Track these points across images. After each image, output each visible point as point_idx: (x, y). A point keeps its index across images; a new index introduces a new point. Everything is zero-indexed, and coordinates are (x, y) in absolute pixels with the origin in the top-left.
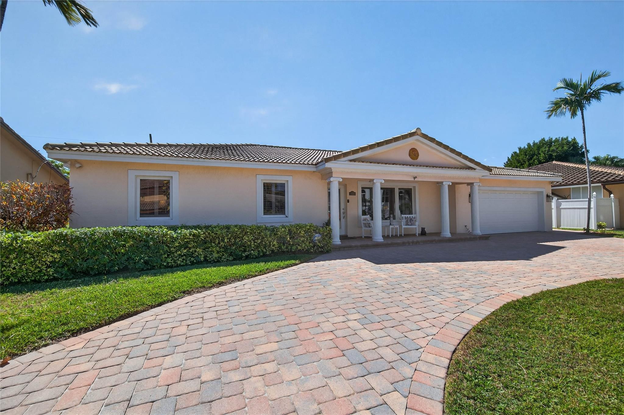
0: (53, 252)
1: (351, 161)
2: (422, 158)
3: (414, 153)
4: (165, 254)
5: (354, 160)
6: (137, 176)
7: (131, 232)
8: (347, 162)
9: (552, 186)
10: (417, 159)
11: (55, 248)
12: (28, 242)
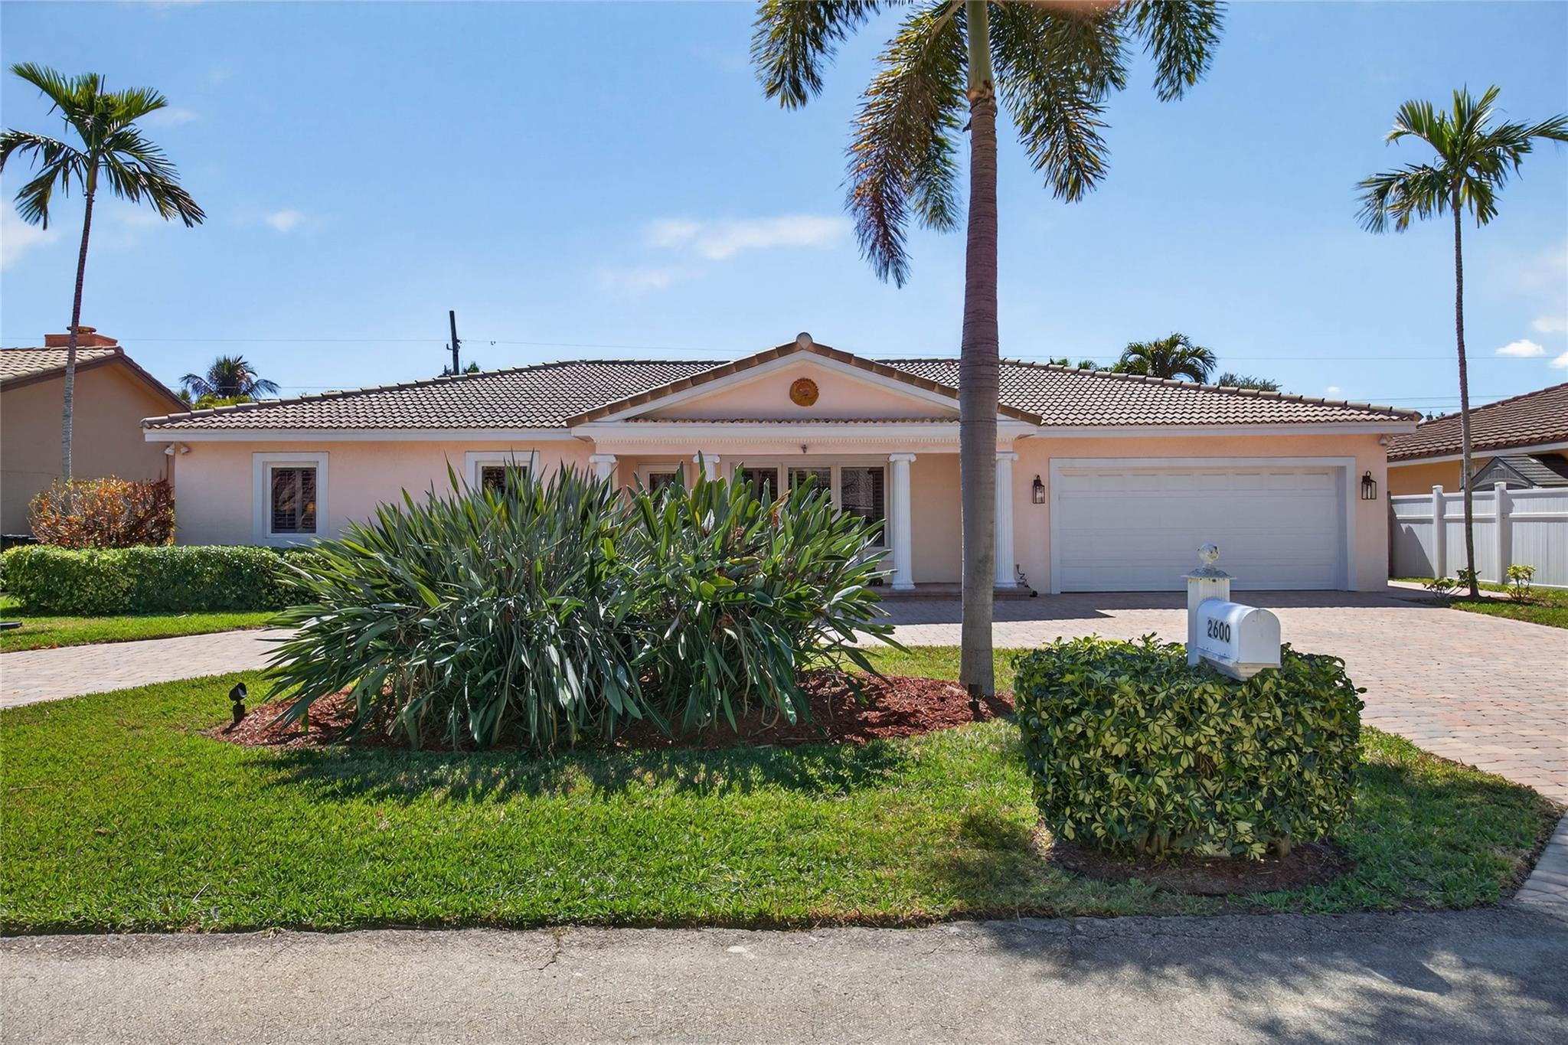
0: (130, 576)
1: (627, 420)
2: (826, 401)
3: (804, 391)
4: (264, 588)
5: (636, 419)
6: (265, 464)
7: (218, 554)
8: (619, 424)
9: (1390, 459)
10: (812, 403)
11: (130, 571)
12: (104, 562)
